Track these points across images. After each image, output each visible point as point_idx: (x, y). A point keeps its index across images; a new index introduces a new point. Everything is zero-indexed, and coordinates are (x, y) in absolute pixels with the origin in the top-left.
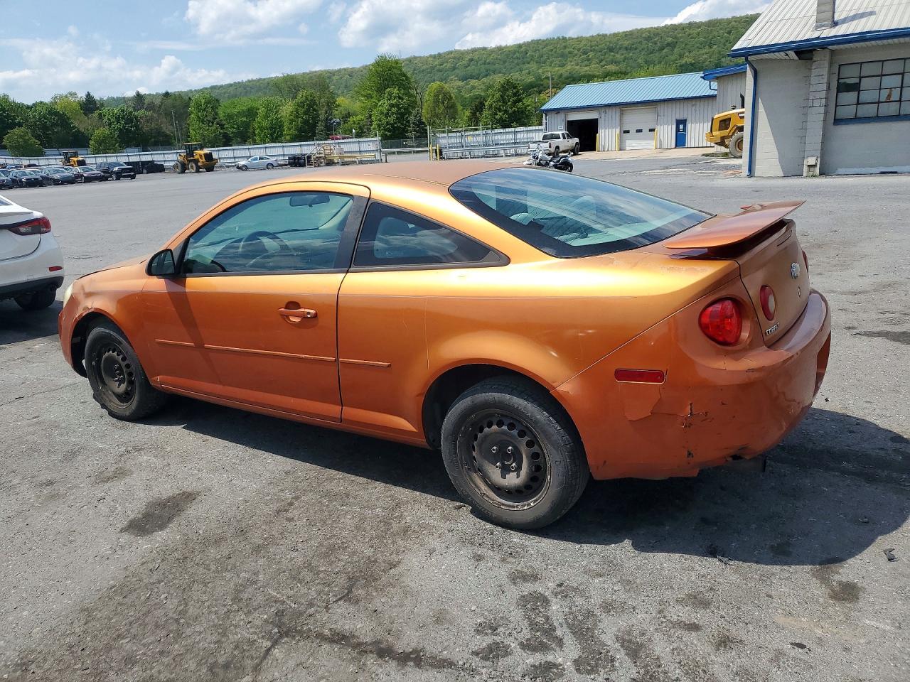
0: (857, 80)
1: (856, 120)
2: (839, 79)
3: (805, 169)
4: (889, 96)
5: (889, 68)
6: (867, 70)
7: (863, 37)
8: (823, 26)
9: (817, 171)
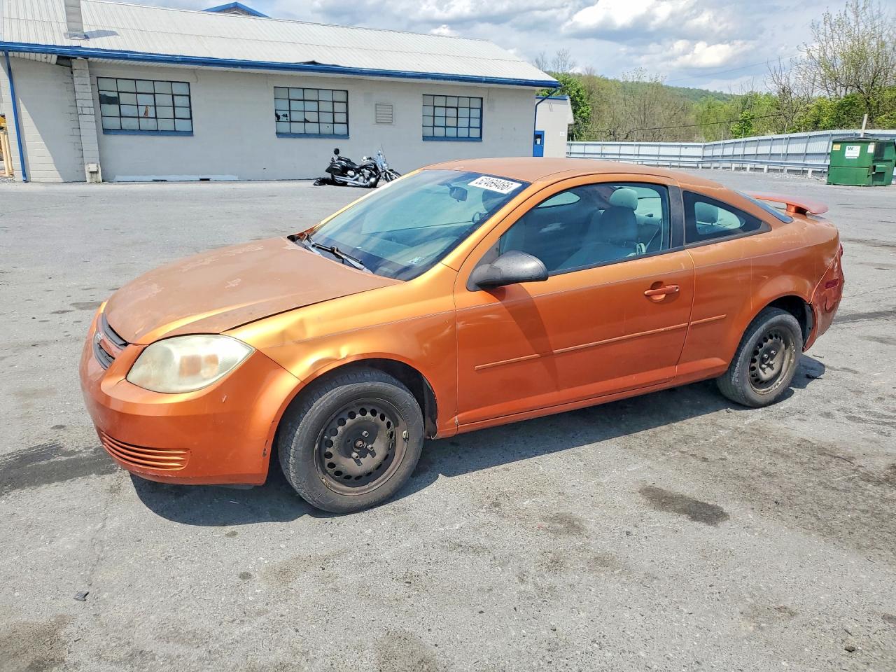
0: (115, 95)
1: (121, 131)
2: (99, 90)
3: (88, 175)
4: (146, 112)
5: (142, 87)
6: (123, 86)
7: (123, 56)
8: (77, 36)
9: (100, 178)
